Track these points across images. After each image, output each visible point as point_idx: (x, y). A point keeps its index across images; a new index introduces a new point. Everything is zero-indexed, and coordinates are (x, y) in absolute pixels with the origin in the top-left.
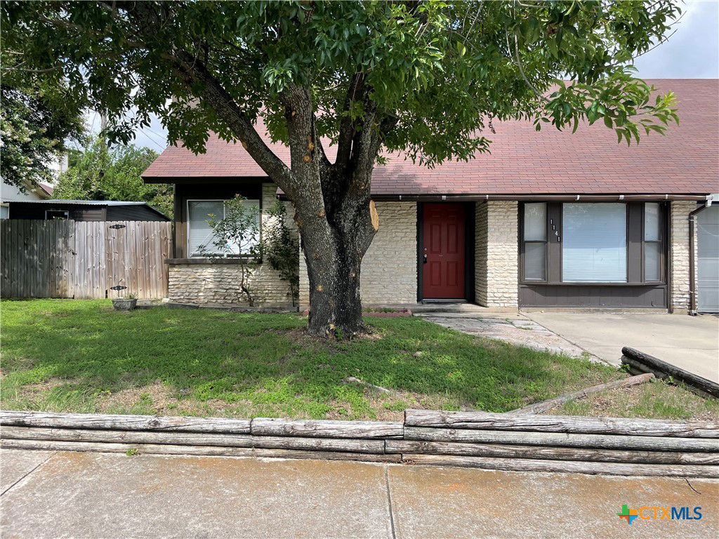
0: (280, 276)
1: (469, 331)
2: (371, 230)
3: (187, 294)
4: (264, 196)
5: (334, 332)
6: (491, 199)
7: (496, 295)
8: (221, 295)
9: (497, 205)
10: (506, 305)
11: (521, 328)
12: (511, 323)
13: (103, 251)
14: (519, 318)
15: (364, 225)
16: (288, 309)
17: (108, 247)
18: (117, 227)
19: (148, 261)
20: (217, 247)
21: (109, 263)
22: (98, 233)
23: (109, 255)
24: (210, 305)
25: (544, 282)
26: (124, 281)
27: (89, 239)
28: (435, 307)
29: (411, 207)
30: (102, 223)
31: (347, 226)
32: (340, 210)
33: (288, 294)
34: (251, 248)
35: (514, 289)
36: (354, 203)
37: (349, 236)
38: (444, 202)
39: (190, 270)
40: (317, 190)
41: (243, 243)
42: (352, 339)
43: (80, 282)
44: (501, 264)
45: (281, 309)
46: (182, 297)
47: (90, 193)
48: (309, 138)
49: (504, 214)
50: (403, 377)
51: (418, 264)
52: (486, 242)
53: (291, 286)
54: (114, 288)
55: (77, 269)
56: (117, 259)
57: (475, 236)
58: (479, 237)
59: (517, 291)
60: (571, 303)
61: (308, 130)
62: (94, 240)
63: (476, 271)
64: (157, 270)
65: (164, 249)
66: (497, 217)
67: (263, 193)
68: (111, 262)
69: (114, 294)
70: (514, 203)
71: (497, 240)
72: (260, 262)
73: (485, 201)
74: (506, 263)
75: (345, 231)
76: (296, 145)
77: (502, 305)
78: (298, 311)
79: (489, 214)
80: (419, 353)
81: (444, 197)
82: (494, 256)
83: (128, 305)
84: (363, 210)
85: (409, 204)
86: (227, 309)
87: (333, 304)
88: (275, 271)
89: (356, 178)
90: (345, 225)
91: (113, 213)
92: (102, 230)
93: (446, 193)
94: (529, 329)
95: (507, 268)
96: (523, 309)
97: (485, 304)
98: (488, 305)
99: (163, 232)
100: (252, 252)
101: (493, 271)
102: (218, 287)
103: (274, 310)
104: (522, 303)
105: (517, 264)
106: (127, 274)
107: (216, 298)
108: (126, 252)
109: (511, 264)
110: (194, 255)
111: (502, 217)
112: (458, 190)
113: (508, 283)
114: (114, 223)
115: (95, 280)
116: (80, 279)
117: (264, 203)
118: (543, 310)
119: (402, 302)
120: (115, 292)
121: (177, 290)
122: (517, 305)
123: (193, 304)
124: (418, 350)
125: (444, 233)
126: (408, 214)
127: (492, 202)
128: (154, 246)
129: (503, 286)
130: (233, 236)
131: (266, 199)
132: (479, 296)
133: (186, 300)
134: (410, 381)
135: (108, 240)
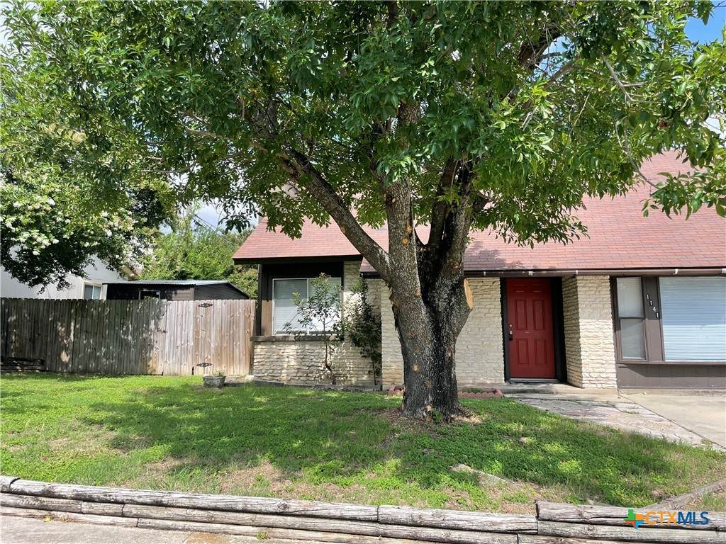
0: (361, 353)
1: (570, 415)
2: (466, 308)
3: (271, 371)
4: (345, 274)
5: (432, 414)
6: (580, 274)
7: (592, 375)
8: (304, 373)
9: (587, 280)
10: (604, 386)
11: (626, 412)
12: (614, 406)
13: (192, 328)
14: (619, 400)
15: (459, 303)
16: (371, 387)
17: (196, 325)
18: (205, 306)
19: (232, 339)
20: (302, 324)
21: (196, 340)
22: (188, 313)
23: (197, 333)
24: (293, 382)
25: (644, 362)
26: (210, 358)
27: (179, 317)
28: (525, 387)
29: (494, 283)
30: (192, 302)
31: (442, 305)
32: (434, 289)
33: (369, 372)
34: (335, 325)
35: (612, 369)
36: (448, 282)
37: (444, 315)
38: (530, 278)
39: (274, 346)
40: (414, 271)
41: (327, 320)
42: (451, 422)
43: (169, 360)
44: (596, 341)
45: (364, 387)
46: (266, 374)
47: (175, 273)
48: (408, 222)
49: (595, 289)
50: (516, 465)
51: (504, 341)
52: (578, 319)
53: (373, 363)
54: (200, 365)
55: (167, 347)
56: (203, 336)
57: (563, 312)
58: (569, 314)
59: (615, 371)
60: (676, 384)
61: (407, 215)
62: (184, 317)
63: (567, 349)
64: (241, 347)
65: (247, 327)
66: (588, 293)
67: (345, 270)
68: (198, 339)
69: (200, 372)
70: (605, 278)
71: (589, 317)
72: (342, 339)
73: (574, 276)
74: (601, 341)
75: (440, 310)
76: (395, 228)
77: (599, 386)
78: (381, 390)
79: (579, 289)
80: (525, 440)
81: (531, 273)
82: (587, 333)
83: (217, 382)
84: (457, 289)
85: (491, 279)
86: (311, 387)
87: (429, 385)
88: (357, 348)
89: (450, 257)
90: (440, 303)
91: (200, 292)
92: (191, 309)
93: (532, 268)
94: (635, 413)
95: (602, 346)
96: (623, 390)
97: (580, 385)
98: (584, 386)
99: (248, 310)
100: (334, 329)
101: (587, 350)
102: (300, 364)
103: (358, 388)
104: (622, 384)
105: (613, 342)
106: (213, 351)
107: (298, 375)
108: (212, 329)
109: (607, 341)
110: (278, 333)
111: (593, 293)
112: (544, 265)
113: (604, 362)
114: (203, 302)
115: (183, 357)
116: (169, 357)
117: (345, 280)
118: (646, 392)
119: (488, 382)
120: (201, 369)
121: (262, 367)
122: (616, 386)
123: (277, 382)
124: (523, 436)
125: (530, 309)
126: (491, 290)
127: (581, 278)
128: (239, 324)
129: (599, 365)
130: (319, 313)
131: (348, 277)
132: (572, 376)
133: (270, 377)
134: (524, 470)
135: (197, 318)
